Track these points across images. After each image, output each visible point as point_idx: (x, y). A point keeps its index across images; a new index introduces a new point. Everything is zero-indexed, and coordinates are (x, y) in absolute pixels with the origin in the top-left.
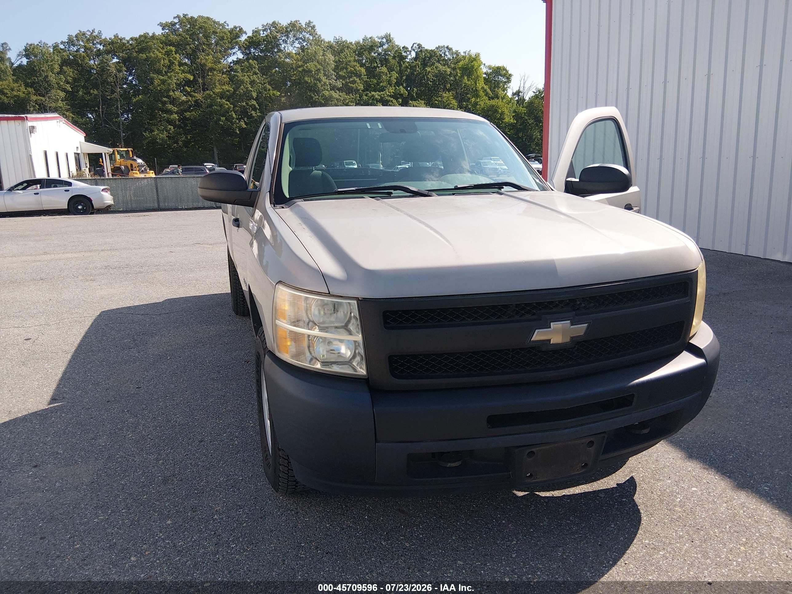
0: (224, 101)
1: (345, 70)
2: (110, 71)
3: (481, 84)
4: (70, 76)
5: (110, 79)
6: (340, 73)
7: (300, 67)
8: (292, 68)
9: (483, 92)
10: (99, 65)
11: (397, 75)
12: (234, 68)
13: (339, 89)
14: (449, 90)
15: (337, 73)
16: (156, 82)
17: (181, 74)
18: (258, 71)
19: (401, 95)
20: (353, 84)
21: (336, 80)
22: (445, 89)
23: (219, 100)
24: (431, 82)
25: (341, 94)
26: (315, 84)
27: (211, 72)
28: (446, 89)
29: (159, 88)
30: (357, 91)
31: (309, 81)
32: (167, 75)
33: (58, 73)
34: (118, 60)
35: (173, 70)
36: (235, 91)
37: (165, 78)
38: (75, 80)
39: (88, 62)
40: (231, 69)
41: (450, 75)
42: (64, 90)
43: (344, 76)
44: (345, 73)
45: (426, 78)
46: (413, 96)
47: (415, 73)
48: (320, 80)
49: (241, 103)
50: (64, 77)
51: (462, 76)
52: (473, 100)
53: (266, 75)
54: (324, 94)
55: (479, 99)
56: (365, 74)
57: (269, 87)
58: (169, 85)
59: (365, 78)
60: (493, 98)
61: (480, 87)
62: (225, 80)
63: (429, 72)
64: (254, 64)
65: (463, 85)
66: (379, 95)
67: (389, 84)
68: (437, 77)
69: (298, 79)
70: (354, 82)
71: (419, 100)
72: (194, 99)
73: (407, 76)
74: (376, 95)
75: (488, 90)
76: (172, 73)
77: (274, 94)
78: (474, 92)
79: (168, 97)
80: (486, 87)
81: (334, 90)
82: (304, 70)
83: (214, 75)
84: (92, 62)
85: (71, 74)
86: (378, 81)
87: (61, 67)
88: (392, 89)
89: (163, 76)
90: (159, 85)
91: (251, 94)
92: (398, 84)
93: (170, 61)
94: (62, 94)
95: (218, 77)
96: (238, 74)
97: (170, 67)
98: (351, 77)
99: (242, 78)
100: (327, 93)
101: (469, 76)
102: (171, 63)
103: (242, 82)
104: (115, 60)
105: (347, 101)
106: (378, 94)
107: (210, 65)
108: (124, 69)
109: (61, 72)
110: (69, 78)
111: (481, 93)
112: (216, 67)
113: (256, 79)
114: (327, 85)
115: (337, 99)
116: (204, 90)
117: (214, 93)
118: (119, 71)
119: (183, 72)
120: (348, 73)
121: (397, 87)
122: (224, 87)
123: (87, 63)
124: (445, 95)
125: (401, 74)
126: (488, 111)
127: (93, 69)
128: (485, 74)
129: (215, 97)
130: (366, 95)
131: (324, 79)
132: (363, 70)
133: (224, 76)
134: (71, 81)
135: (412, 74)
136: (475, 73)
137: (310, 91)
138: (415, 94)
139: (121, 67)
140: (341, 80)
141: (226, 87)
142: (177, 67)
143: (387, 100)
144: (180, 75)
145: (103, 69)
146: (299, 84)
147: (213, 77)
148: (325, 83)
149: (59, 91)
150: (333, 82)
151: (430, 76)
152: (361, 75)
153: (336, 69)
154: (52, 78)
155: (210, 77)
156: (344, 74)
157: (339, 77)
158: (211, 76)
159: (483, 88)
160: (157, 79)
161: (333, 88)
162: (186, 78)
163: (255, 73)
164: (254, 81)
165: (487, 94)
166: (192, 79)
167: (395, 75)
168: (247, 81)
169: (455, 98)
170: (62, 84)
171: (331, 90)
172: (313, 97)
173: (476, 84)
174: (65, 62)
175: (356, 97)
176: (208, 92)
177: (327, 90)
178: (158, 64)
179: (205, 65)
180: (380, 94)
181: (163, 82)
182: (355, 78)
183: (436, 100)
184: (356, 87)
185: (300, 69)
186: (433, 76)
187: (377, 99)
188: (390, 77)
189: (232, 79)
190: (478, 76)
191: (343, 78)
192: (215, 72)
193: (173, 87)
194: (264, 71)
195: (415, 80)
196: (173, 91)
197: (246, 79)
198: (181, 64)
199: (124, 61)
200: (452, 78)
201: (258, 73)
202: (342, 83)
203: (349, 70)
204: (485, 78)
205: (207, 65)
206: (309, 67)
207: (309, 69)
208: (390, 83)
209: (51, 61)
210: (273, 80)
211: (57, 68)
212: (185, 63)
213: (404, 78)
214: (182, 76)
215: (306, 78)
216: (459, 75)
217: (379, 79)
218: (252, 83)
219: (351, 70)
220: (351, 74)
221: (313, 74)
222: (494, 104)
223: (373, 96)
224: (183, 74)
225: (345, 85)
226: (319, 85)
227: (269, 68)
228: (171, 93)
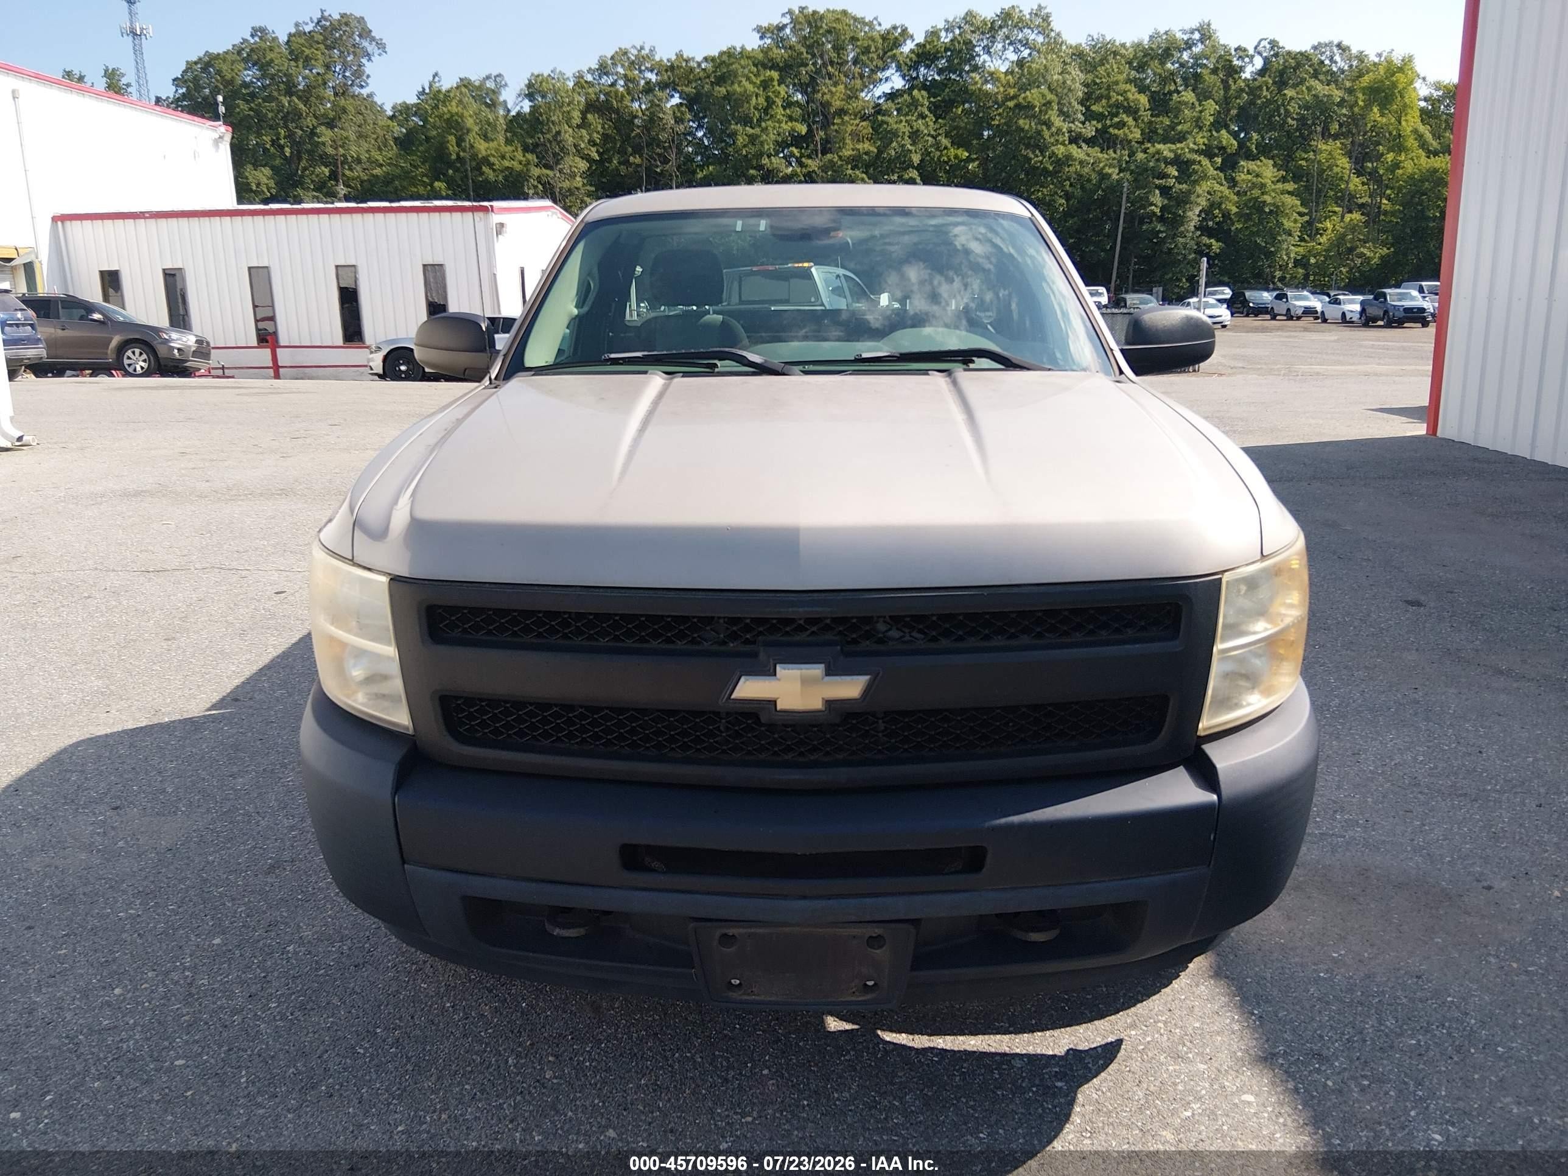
0: (857, 172)
1: (1104, 101)
2: (664, 121)
3: (1412, 122)
4: (598, 133)
5: (664, 136)
6: (1093, 108)
7: (1012, 98)
8: (996, 102)
9: (1416, 139)
10: (647, 109)
11: (1217, 107)
12: (884, 108)
13: (1090, 142)
14: (1336, 137)
15: (1088, 108)
16: (741, 140)
17: (786, 122)
18: (927, 112)
19: (1222, 149)
20: (1119, 130)
21: (1083, 123)
22: (1326, 135)
23: (850, 172)
24: (1293, 119)
25: (1090, 150)
26: (1039, 133)
27: (840, 116)
28: (1330, 133)
29: (744, 152)
30: (1126, 143)
31: (1027, 127)
32: (760, 126)
33: (578, 126)
34: (680, 101)
35: (772, 116)
36: (880, 152)
37: (757, 131)
38: (605, 137)
39: (629, 104)
40: (878, 110)
41: (1342, 103)
42: (587, 158)
43: (1102, 114)
44: (1103, 107)
45: (1282, 111)
46: (1249, 150)
47: (1259, 102)
48: (1048, 124)
49: (888, 175)
50: (589, 134)
51: (1368, 106)
52: (1390, 157)
53: (944, 118)
54: (1054, 153)
55: (1403, 154)
56: (1147, 107)
57: (945, 142)
58: (762, 143)
59: (1146, 116)
60: (1436, 154)
61: (1409, 129)
62: (865, 131)
63: (1292, 98)
64: (921, 99)
65: (1369, 125)
66: (1171, 151)
67: (1197, 126)
68: (1307, 108)
69: (1005, 123)
70: (1122, 125)
71: (1262, 158)
72: (804, 170)
73: (1240, 108)
74: (1165, 150)
75: (1428, 136)
76: (769, 123)
77: (956, 157)
78: (1394, 140)
79: (760, 167)
80: (1422, 128)
81: (1077, 144)
82: (1018, 106)
83: (843, 123)
84: (636, 105)
85: (599, 128)
86: (1172, 122)
87: (584, 114)
88: (1203, 137)
89: (753, 128)
90: (745, 146)
91: (910, 157)
92: (1219, 124)
93: (767, 99)
94: (583, 165)
95: (852, 124)
96: (889, 120)
97: (767, 109)
98: (1117, 115)
99: (895, 126)
100: (1060, 150)
101: (1386, 105)
102: (770, 103)
103: (895, 134)
104: (676, 100)
105: (1101, 165)
106: (1169, 148)
107: (837, 104)
108: (688, 116)
109: (584, 124)
110: (595, 135)
111: (1411, 142)
112: (850, 107)
113: (922, 128)
114: (1063, 134)
115: (1081, 162)
116: (824, 153)
117: (840, 157)
118: (679, 120)
119: (791, 118)
120: (1109, 107)
121: (1214, 133)
122: (860, 146)
123: (627, 107)
124: (1324, 147)
125: (1227, 104)
126: (1422, 181)
127: (636, 117)
128: (1426, 99)
129: (842, 165)
130: (1145, 151)
131: (1058, 122)
132: (1143, 99)
133: (864, 123)
134: (598, 141)
135: (1252, 103)
136: (1399, 98)
137: (1028, 146)
138: (1254, 146)
139: (682, 113)
140: (1094, 122)
141: (866, 146)
142: (780, 111)
143: (1188, 161)
144: (783, 125)
145: (653, 119)
146: (1007, 133)
147: (842, 127)
148: (1059, 130)
149: (578, 159)
150: (1077, 127)
151: (1293, 108)
152: (1138, 109)
153: (1086, 100)
154: (568, 136)
155: (836, 127)
156: (1101, 110)
157: (1089, 116)
158: (838, 124)
159: (1415, 131)
160: (742, 133)
161: (1075, 139)
162: (793, 130)
163: (922, 116)
164: (918, 130)
165: (1423, 145)
166: (803, 133)
167: (1211, 106)
168: (904, 133)
169: (1349, 154)
170: (583, 146)
171: (1070, 142)
172: (1031, 159)
173: (1400, 123)
174: (591, 106)
175: (1122, 155)
176: (829, 156)
177: (1063, 144)
178: (746, 105)
179: (828, 104)
180: (1173, 147)
181: (753, 139)
182: (1124, 116)
183: (1303, 159)
184: (1125, 135)
185: (1011, 104)
186: (1299, 108)
187: (1165, 158)
188: (1201, 112)
189: (877, 127)
190: (1405, 106)
191: (1100, 117)
192: (846, 118)
193: (769, 149)
194: (940, 110)
195: (1256, 117)
196: (769, 156)
197: (904, 128)
198: (788, 104)
199: (692, 101)
200: (1344, 111)
201: (927, 116)
202: (1096, 128)
203: (1114, 100)
204: (1423, 111)
205: (833, 104)
206: (1029, 99)
207: (1029, 102)
208: (1198, 124)
209: (569, 105)
210: (956, 128)
211: (576, 115)
212: (797, 102)
213: (1234, 112)
214: (786, 127)
215: (1021, 122)
216: (1361, 103)
217: (1176, 117)
218: (915, 135)
219: (1117, 100)
220: (1118, 107)
221: (1035, 112)
222: (1437, 165)
223: (1158, 152)
224: (790, 124)
225: (1102, 132)
226: (1046, 134)
227: (950, 104)
228: (765, 161)
